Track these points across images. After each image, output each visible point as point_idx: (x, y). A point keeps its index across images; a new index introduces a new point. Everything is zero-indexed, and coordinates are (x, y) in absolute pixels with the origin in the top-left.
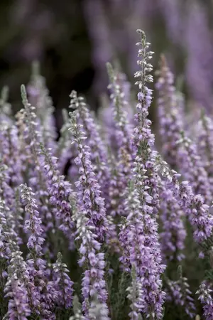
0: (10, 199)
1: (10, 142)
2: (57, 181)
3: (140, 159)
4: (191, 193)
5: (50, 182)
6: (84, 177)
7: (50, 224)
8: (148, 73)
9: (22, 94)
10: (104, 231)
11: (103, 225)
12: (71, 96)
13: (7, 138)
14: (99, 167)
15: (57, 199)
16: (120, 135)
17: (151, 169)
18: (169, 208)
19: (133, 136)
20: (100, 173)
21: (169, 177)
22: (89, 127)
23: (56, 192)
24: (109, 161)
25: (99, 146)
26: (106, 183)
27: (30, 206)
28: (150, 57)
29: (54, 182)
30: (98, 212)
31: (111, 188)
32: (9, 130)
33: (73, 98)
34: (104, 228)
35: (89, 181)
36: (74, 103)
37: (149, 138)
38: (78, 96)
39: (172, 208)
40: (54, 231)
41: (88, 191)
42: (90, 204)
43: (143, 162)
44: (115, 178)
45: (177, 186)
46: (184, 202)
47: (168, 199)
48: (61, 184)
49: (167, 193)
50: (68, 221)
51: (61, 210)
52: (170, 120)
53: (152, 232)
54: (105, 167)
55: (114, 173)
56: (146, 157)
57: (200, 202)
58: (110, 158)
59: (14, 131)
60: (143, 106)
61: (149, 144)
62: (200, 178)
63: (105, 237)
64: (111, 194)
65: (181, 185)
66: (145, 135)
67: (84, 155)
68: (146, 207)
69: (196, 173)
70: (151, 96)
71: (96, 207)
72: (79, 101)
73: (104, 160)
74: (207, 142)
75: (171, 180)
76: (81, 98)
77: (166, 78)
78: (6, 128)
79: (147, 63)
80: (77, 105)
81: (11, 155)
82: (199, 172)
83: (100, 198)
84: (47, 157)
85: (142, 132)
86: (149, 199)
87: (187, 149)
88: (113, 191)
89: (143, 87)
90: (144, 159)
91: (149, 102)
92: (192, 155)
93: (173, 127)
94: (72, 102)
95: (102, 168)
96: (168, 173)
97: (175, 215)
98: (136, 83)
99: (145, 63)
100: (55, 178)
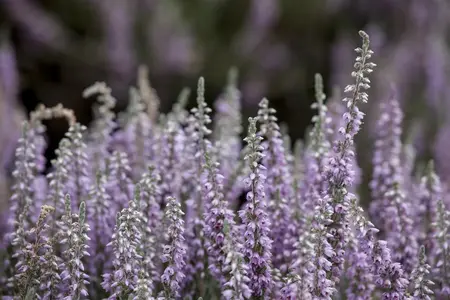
0: (155, 221)
1: (172, 150)
2: (217, 206)
3: (330, 200)
4: (388, 257)
5: (208, 206)
6: (252, 206)
7: (200, 265)
8: (363, 90)
9: (199, 89)
10: (263, 284)
11: (264, 274)
12: (260, 105)
13: (170, 145)
14: (277, 203)
15: (213, 230)
16: (313, 169)
17: (343, 215)
18: (358, 278)
19: (327, 168)
20: (277, 212)
21: (362, 229)
22: (275, 150)
23: (213, 220)
24: (293, 201)
25: (284, 178)
26: (283, 227)
27: (175, 228)
28: (370, 71)
29: (213, 207)
30: (261, 255)
31: (287, 235)
32: (174, 134)
33: (262, 108)
34: (264, 278)
35: (257, 213)
36: (262, 115)
37: (348, 175)
38: (270, 106)
39: (362, 277)
40: (203, 275)
41: (252, 225)
42: (252, 243)
43: (333, 204)
44: (295, 222)
45: (371, 244)
46: (377, 267)
47: (358, 265)
48: (222, 211)
49: (359, 256)
50: (221, 261)
51: (214, 245)
52: (387, 171)
53: (324, 294)
54: (286, 206)
55: (296, 217)
56: (338, 199)
57: (397, 272)
58: (295, 197)
59: (180, 137)
60: (347, 132)
61: (345, 182)
62: (408, 249)
63: (264, 291)
64: (286, 242)
65: (377, 245)
66: (343, 169)
67: (257, 178)
68: (322, 260)
69: (403, 240)
70: (362, 120)
71: (259, 249)
72: (270, 114)
73: (287, 197)
74: (428, 207)
75: (364, 234)
76: (273, 111)
77: (392, 115)
78: (170, 130)
79: (365, 76)
80: (266, 117)
81: (170, 168)
82: (408, 241)
83: (267, 239)
84: (211, 173)
85: (340, 164)
86: (329, 251)
87: (398, 206)
88: (289, 239)
89: (352, 107)
90: (335, 201)
91: (357, 128)
92: (404, 217)
93: (388, 181)
94: (260, 112)
95: (281, 206)
96: (361, 224)
97: (364, 288)
98: (345, 99)
99: (362, 75)
100: (216, 202)
